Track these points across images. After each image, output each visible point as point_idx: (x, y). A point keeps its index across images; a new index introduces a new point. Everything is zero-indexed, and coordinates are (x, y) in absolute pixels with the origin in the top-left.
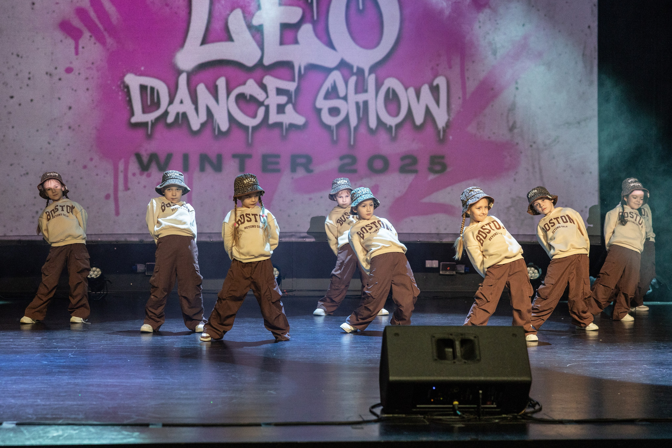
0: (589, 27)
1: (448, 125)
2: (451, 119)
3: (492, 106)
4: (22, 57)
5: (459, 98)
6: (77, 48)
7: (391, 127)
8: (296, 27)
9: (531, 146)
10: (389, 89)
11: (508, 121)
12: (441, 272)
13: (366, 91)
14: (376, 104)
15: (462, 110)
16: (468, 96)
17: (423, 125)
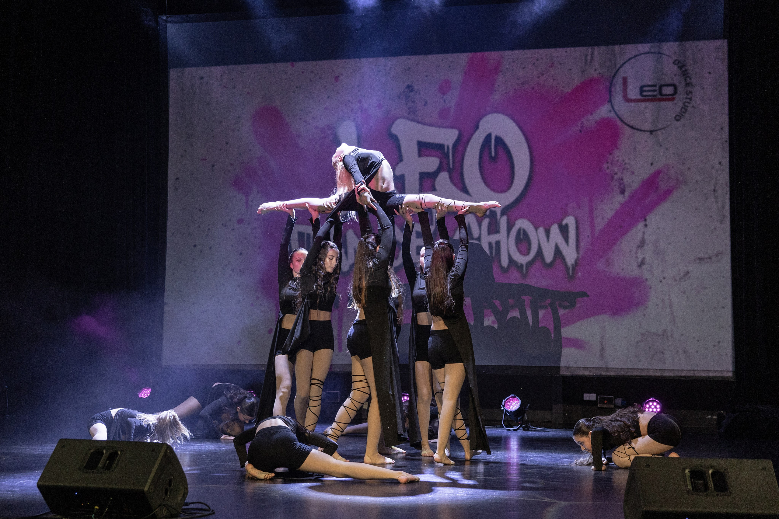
0: (720, 163)
1: (577, 261)
2: (580, 257)
3: (621, 243)
4: (203, 212)
5: (588, 236)
6: (247, 202)
7: (522, 265)
8: (433, 175)
9: (661, 281)
10: (519, 230)
11: (637, 258)
12: (598, 405)
13: (497, 231)
14: (508, 245)
15: (591, 247)
16: (596, 233)
17: (552, 263)
